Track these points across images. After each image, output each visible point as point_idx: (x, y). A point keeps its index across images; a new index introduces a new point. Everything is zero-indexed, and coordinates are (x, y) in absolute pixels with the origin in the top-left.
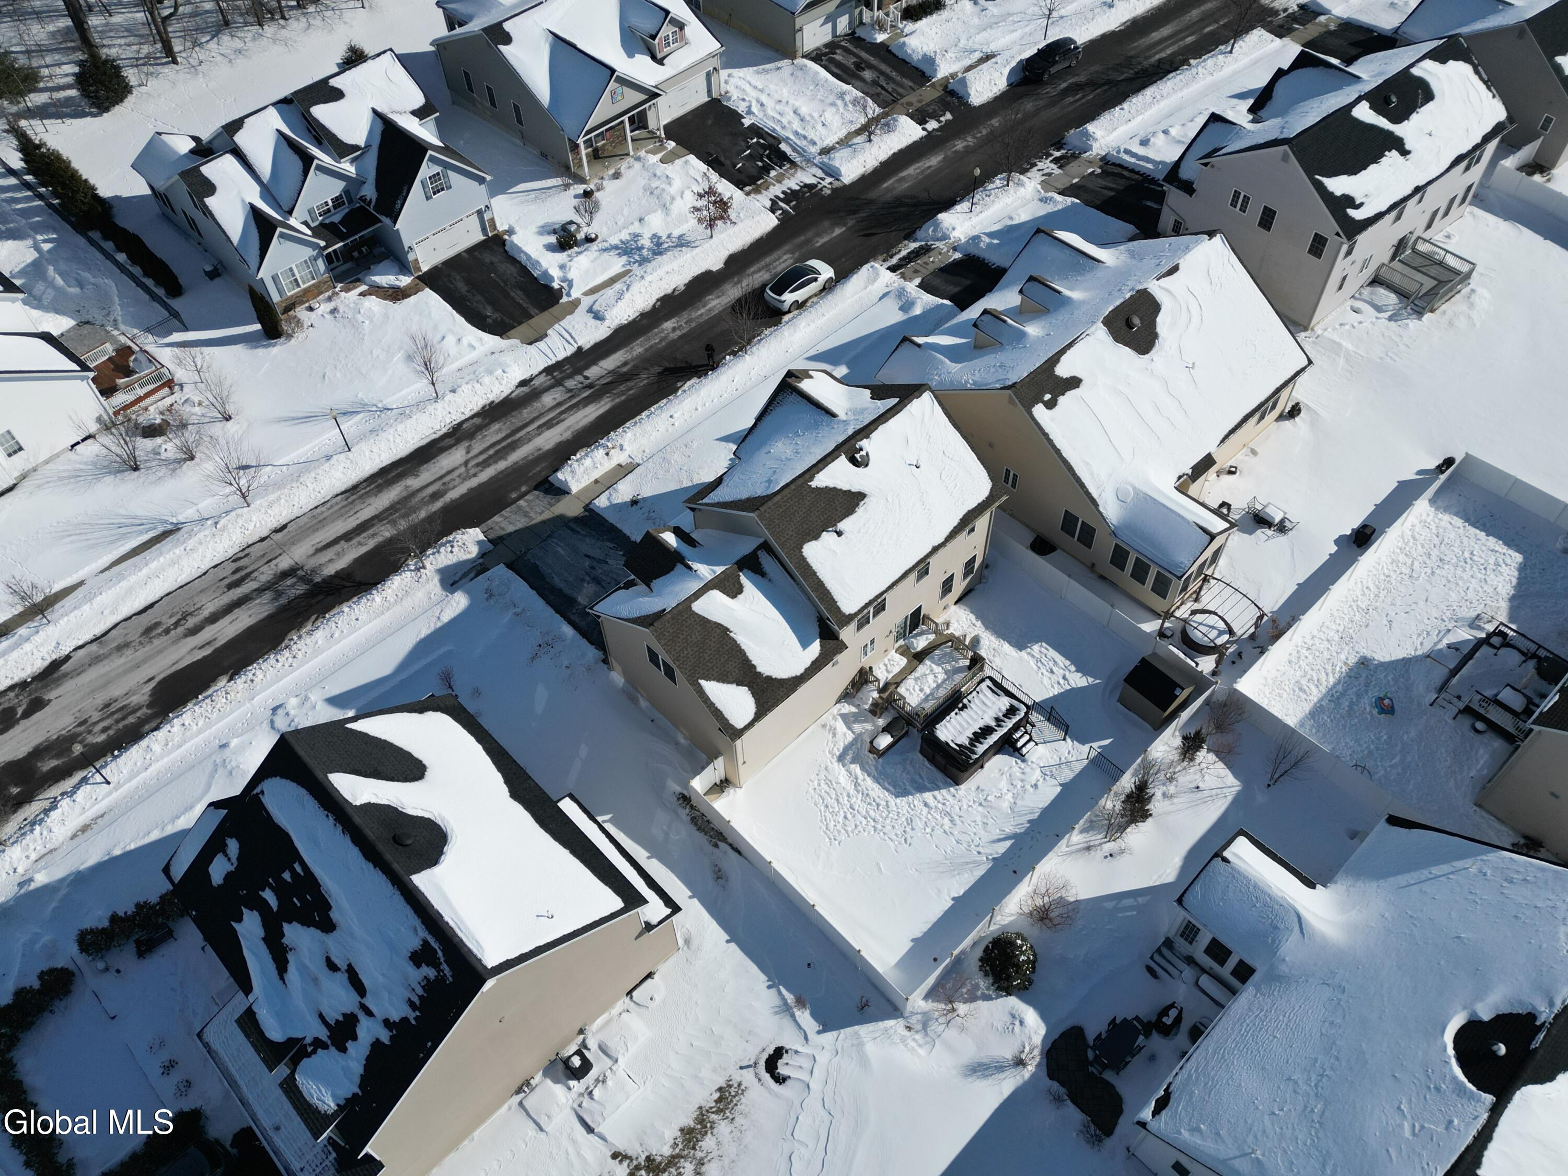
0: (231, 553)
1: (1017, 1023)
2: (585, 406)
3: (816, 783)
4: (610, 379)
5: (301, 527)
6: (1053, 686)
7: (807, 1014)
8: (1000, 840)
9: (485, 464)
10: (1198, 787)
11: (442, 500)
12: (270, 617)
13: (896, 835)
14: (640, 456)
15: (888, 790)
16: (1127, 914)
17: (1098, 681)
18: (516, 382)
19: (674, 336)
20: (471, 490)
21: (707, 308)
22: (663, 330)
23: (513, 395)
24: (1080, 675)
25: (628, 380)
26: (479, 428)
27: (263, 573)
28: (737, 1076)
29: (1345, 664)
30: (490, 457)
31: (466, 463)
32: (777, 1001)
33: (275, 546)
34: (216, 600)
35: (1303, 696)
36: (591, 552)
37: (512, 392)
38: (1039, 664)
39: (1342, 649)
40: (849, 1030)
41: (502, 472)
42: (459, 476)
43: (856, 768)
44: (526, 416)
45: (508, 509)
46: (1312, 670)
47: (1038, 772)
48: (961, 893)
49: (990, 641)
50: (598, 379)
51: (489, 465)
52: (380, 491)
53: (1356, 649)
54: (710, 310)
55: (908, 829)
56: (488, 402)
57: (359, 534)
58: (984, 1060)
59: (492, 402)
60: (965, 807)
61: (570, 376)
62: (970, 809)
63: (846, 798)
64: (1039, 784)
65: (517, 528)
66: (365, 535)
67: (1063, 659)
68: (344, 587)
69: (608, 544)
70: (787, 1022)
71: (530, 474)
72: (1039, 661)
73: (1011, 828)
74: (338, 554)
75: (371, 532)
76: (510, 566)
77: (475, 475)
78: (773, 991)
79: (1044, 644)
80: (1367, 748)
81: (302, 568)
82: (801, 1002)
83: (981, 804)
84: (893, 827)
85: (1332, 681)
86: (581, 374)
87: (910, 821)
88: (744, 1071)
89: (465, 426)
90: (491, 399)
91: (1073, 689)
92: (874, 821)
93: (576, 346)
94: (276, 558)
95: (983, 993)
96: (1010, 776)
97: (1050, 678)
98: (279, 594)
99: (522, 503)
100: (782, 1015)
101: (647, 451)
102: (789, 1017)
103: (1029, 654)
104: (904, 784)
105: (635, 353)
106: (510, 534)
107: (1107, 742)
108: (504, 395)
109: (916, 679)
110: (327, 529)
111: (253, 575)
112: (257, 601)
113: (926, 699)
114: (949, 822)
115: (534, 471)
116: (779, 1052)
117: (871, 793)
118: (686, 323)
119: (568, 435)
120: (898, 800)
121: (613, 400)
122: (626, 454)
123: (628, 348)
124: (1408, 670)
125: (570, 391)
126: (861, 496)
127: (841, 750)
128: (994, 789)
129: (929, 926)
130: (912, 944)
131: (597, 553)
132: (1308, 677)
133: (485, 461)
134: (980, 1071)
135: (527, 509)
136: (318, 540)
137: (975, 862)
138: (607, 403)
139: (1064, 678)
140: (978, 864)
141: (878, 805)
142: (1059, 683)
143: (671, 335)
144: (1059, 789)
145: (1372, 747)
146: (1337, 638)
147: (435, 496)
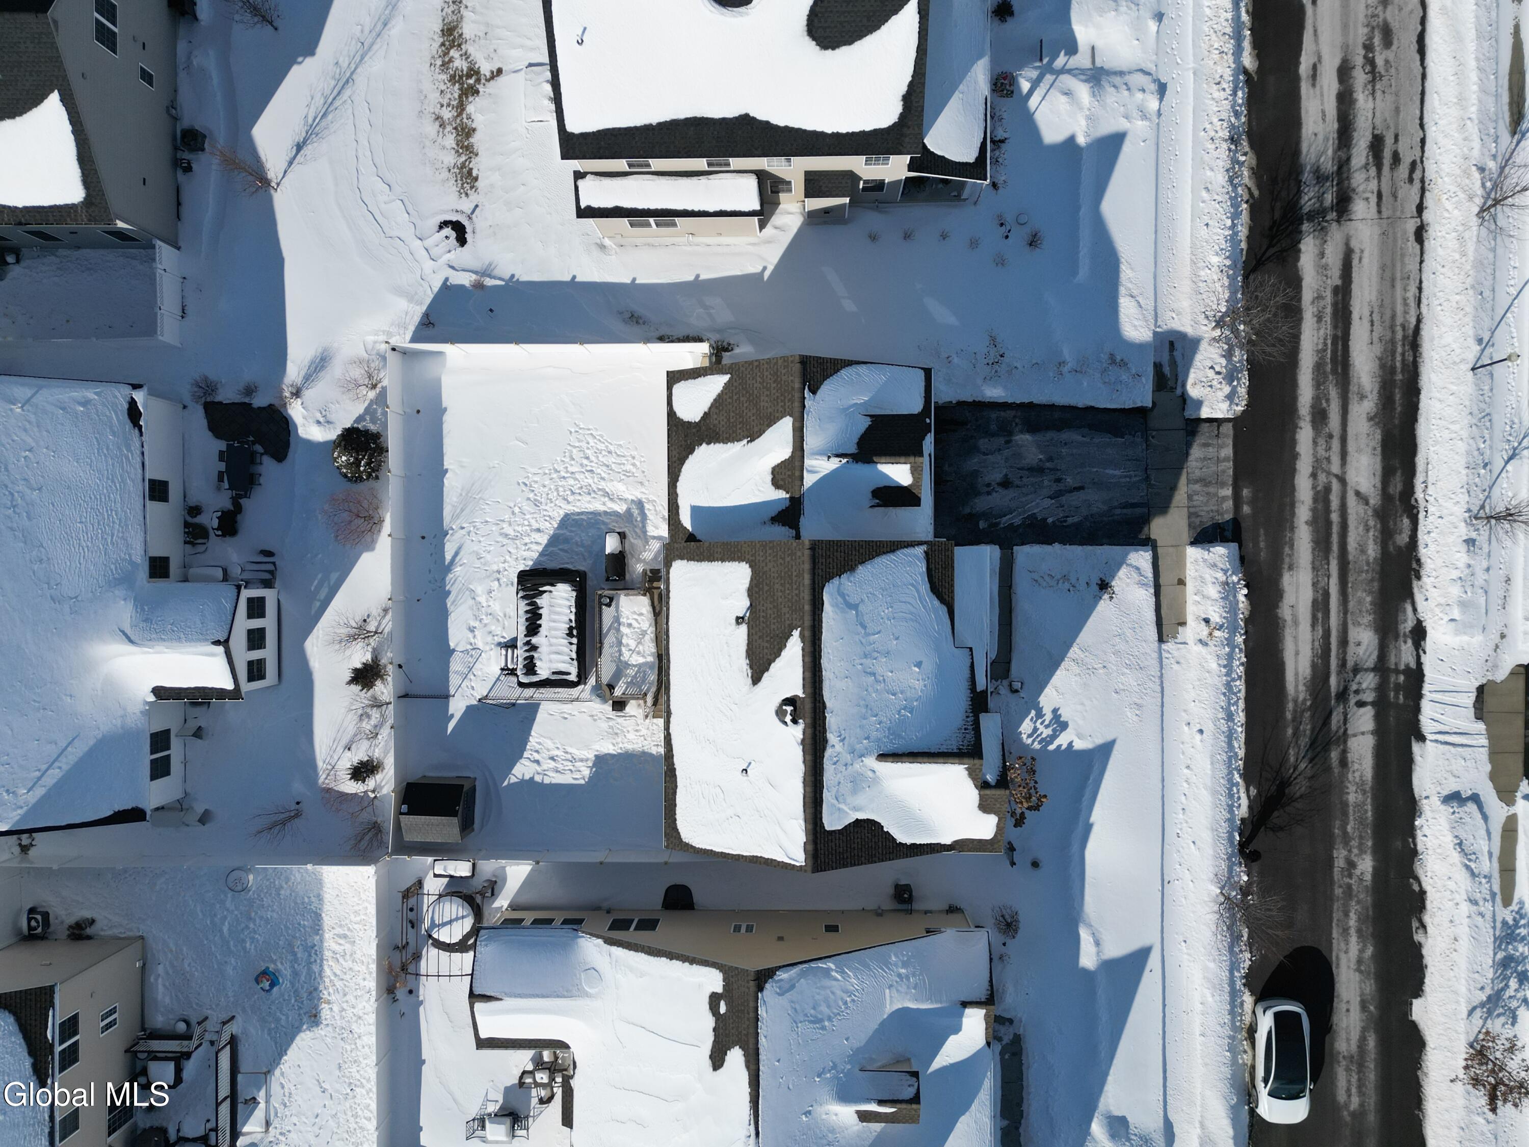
0: (1430, 166)
1: (321, 420)
2: (1314, 666)
3: (638, 463)
4: (1334, 727)
5: (1403, 256)
6: (539, 743)
7: (467, 283)
8: (456, 554)
9: (1322, 497)
10: (349, 749)
11: (1308, 418)
12: (1297, 152)
13: (536, 482)
14: (1176, 653)
15: (579, 514)
16: (316, 582)
17: (506, 783)
18: (1429, 625)
19: (1340, 856)
20: (1295, 456)
21: (1353, 931)
22: (1362, 851)
23: (1409, 608)
24: (527, 777)
25: (1313, 744)
26: (1386, 535)
27: (1367, 179)
28: (474, 198)
29: (329, 1002)
30: (1327, 510)
31: (1342, 481)
32: (496, 272)
33: (1398, 214)
34: (1370, 115)
35: (339, 931)
36: (1081, 495)
37: (1415, 610)
38: (569, 757)
39: (342, 1018)
40: (428, 301)
41: (1293, 505)
42: (1328, 459)
43: (621, 508)
44: (1359, 594)
45: (1231, 472)
46: (351, 969)
47: (480, 645)
48: (445, 481)
49: (629, 741)
50: (1345, 715)
51: (1315, 500)
52: (1382, 366)
53: (330, 1029)
54: (1345, 931)
55: (531, 495)
56: (1423, 573)
57: (1335, 305)
58: (322, 374)
59: (1419, 578)
60: (508, 558)
61: (1381, 689)
62: (502, 559)
63: (603, 475)
64: (470, 635)
65: (1191, 458)
66: (1329, 310)
67: (554, 781)
68: (1270, 246)
69: (1076, 519)
70: (477, 265)
71: (1262, 531)
72: (573, 760)
73: (458, 574)
74: (1325, 267)
75: (1328, 318)
76: (1140, 412)
77: (1314, 475)
78: (507, 277)
79: (582, 782)
80: (255, 920)
81: (1338, 221)
82: (479, 286)
83: (499, 572)
84: (544, 486)
85: (327, 972)
86: (1373, 704)
87: (537, 503)
88: (473, 206)
89: (1406, 521)
90: (1425, 579)
91: (521, 757)
92: (564, 478)
93: (1429, 737)
94: (1379, 204)
95: (365, 420)
96: (498, 620)
97: (548, 750)
98: (1320, 177)
99: (1228, 492)
100: (485, 267)
101: (1176, 667)
102: (479, 269)
103: (587, 760)
104: (571, 531)
105: (1352, 788)
106: (1189, 445)
107: (451, 726)
108: (1419, 598)
109: (644, 633)
110: (1375, 280)
111: (1373, 171)
112: (1330, 152)
113: (617, 619)
114: (508, 532)
115: (1262, 538)
116: (462, 240)
117: (588, 498)
118: (1349, 887)
119: (1285, 612)
120: (562, 513)
121: (1295, 701)
122: (1191, 642)
123: (1368, 787)
124: (276, 1043)
125: (1356, 670)
126: (756, 679)
127: (646, 512)
128: (500, 595)
129: (445, 432)
130: (444, 406)
131: (1073, 499)
132: (348, 957)
133: (1327, 502)
134: (319, 362)
135: (1212, 490)
136: (1365, 261)
137: (458, 517)
138: (1297, 691)
139: (537, 762)
140: (455, 517)
141: (573, 493)
142: (537, 752)
143: (1344, 853)
144: (452, 645)
145: (252, 926)
146: (354, 1027)
147: (1319, 416)
